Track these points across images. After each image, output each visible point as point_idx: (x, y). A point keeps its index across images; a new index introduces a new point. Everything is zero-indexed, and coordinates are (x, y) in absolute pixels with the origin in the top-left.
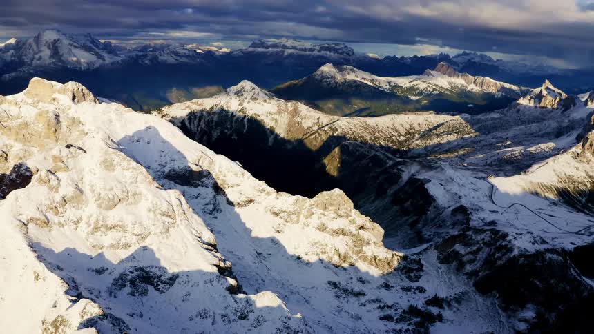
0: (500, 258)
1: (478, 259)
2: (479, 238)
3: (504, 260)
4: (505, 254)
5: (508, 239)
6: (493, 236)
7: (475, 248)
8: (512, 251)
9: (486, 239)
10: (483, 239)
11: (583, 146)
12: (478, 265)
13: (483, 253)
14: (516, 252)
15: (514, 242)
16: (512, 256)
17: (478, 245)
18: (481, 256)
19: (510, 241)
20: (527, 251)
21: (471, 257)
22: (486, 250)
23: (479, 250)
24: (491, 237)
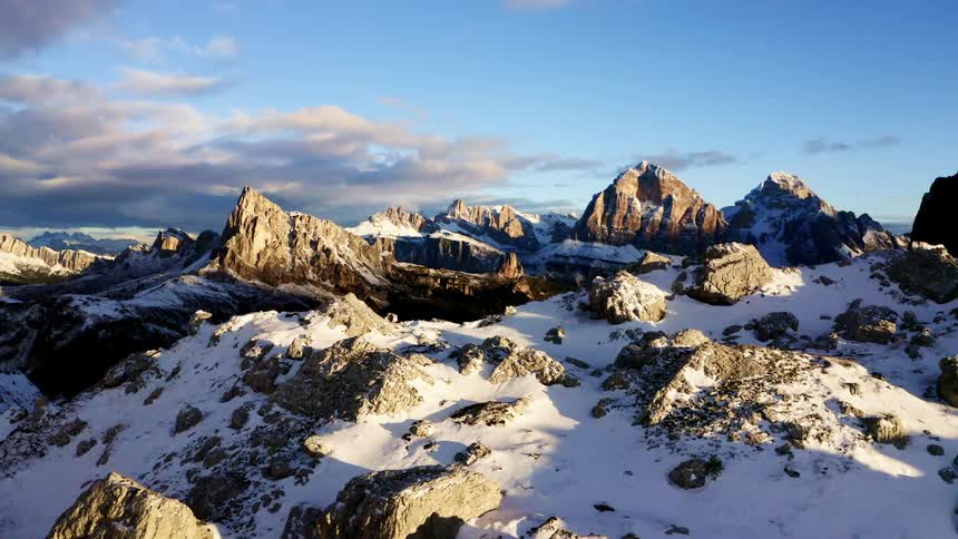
0: (60, 337)
1: (20, 348)
2: (20, 318)
3: (70, 337)
4: (70, 329)
5: (72, 305)
6: (45, 309)
7: (13, 334)
8: (82, 323)
9: (33, 316)
10: (28, 317)
11: (221, 262)
12: (23, 359)
13: (30, 338)
14: (89, 322)
15: (84, 309)
16: (83, 328)
17: (18, 330)
18: (26, 344)
19: (76, 308)
20: (110, 318)
21: (8, 349)
22: (35, 332)
23: (21, 336)
24: (41, 311)
